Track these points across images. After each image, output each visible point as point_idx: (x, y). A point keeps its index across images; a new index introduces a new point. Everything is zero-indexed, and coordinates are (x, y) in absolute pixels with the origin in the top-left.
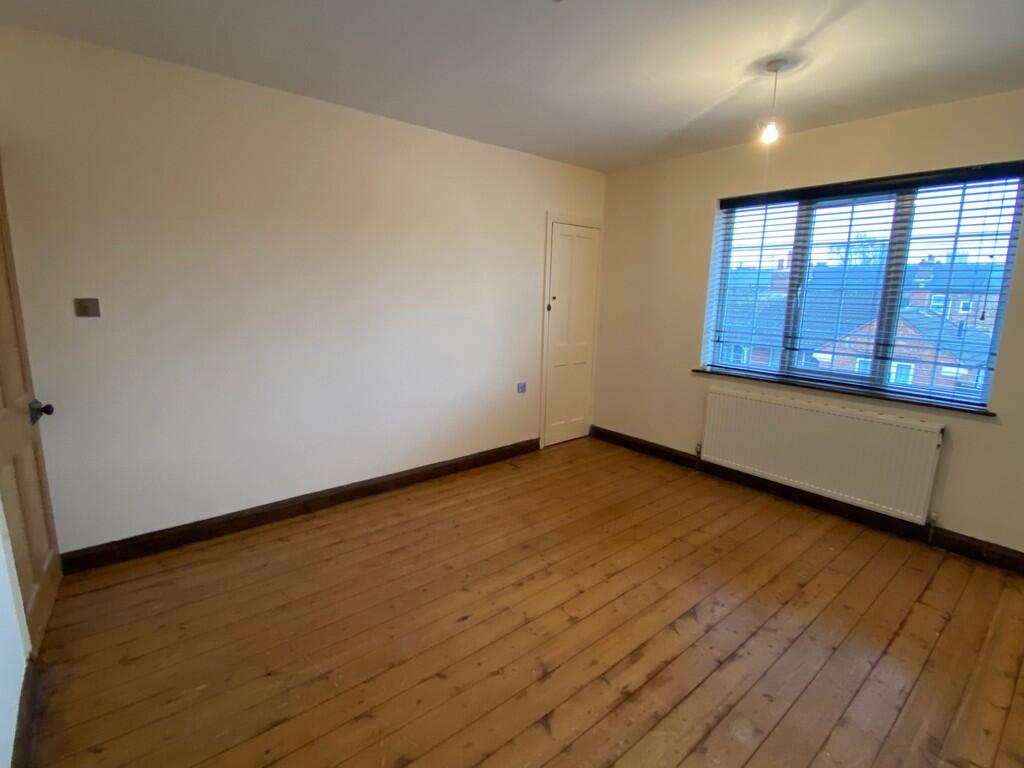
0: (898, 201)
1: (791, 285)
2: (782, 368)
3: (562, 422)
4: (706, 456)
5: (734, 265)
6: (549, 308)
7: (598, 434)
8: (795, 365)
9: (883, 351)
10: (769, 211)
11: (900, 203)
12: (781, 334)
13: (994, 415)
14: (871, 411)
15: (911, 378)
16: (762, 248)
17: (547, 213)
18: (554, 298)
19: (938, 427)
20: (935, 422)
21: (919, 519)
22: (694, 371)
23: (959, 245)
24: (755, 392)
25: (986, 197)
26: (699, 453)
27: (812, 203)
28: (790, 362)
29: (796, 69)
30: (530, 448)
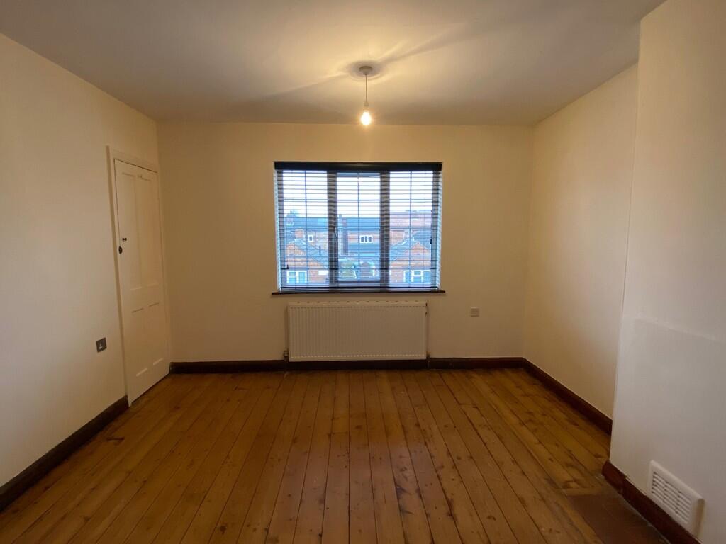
0: (381, 177)
1: (329, 226)
2: (331, 282)
3: (145, 370)
4: (293, 358)
5: (286, 212)
6: (121, 251)
7: (179, 369)
8: (340, 280)
9: (384, 266)
10: (307, 175)
11: (384, 179)
12: (327, 259)
13: (444, 292)
14: (381, 301)
15: (404, 279)
16: (306, 200)
17: (108, 148)
18: (125, 239)
19: (424, 303)
20: (421, 301)
21: (423, 357)
22: (273, 294)
23: (412, 204)
24: (313, 302)
25: (424, 179)
26: (287, 357)
27: (335, 173)
28: (336, 278)
29: (375, 77)
30: (120, 408)
